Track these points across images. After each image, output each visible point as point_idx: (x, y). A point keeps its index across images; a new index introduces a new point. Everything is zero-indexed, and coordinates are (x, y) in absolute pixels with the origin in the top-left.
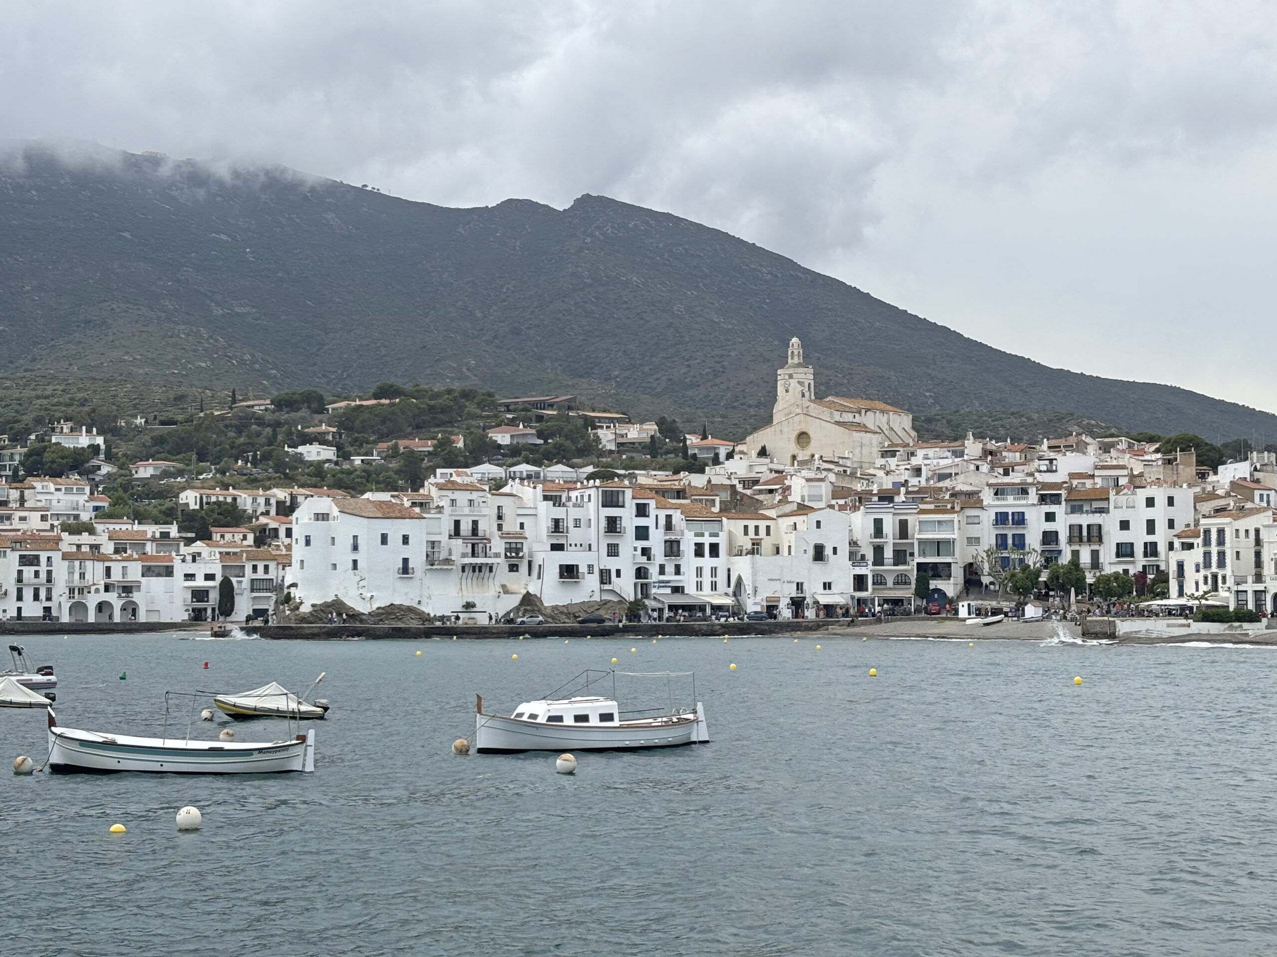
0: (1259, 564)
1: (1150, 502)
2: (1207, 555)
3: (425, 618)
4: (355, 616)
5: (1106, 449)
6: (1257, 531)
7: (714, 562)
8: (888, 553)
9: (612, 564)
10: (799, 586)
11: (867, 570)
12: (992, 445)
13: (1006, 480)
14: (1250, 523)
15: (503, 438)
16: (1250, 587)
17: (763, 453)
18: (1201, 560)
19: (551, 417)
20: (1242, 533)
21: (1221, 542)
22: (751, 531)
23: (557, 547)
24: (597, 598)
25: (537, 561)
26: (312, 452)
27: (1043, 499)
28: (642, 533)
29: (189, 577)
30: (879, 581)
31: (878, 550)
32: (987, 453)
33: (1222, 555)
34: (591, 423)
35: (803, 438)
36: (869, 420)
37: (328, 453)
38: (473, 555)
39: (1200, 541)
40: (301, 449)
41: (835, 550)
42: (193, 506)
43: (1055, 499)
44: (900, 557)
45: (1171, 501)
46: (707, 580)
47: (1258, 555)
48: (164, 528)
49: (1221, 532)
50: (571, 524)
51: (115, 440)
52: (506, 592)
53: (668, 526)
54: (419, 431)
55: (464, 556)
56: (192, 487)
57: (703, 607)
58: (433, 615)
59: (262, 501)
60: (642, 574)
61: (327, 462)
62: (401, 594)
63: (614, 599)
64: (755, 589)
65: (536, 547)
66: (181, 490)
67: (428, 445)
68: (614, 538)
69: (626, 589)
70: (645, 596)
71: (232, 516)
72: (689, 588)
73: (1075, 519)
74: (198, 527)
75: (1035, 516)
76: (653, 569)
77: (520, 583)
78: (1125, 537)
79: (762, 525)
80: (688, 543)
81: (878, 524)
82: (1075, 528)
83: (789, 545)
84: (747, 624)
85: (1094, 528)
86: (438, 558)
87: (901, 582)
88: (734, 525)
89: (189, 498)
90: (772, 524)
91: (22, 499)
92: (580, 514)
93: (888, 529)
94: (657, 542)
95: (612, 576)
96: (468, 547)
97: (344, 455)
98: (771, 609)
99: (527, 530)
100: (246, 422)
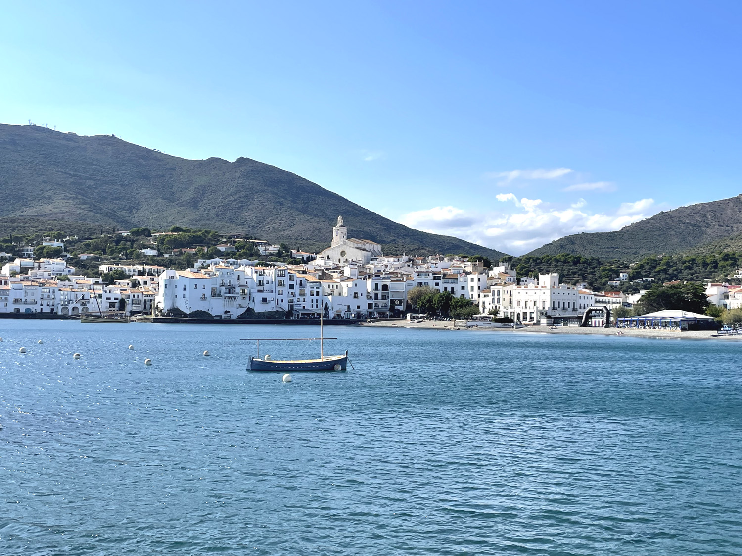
0: (511, 302)
1: (472, 280)
2: (493, 299)
3: (210, 315)
4: (185, 315)
5: (451, 260)
6: (511, 291)
7: (317, 297)
8: (380, 296)
9: (280, 298)
10: (348, 307)
11: (373, 302)
13: (421, 270)
14: (508, 288)
15: (222, 248)
16: (509, 310)
17: (329, 258)
18: (491, 301)
19: (240, 242)
20: (506, 292)
21: (498, 294)
22: (331, 286)
23: (260, 291)
24: (275, 310)
25: (253, 295)
26: (150, 252)
27: (434, 278)
28: (291, 286)
29: (108, 299)
30: (377, 306)
31: (376, 295)
32: (410, 260)
33: (498, 299)
34: (256, 244)
35: (343, 253)
36: (367, 247)
37: (154, 252)
38: (229, 293)
39: (491, 294)
40: (144, 251)
41: (362, 295)
42: (106, 272)
43: (439, 278)
44: (384, 297)
45: (479, 280)
46: (314, 304)
47: (511, 299)
48: (97, 280)
49: (498, 291)
50: (265, 282)
51: (68, 245)
52: (241, 307)
53: (301, 284)
54: (190, 245)
55: (225, 293)
56: (104, 264)
57: (313, 314)
58: (213, 315)
59: (132, 270)
60: (291, 301)
61: (154, 256)
62: (202, 307)
63: (281, 310)
64: (333, 308)
65: (252, 290)
66: (100, 265)
67: (194, 251)
68: (281, 288)
69: (285, 307)
70: (292, 309)
71: (122, 276)
72: (308, 307)
73: (446, 285)
74: (110, 279)
75: (432, 284)
76: (295, 300)
77: (246, 304)
78: (463, 292)
79: (335, 285)
80: (308, 290)
81: (377, 285)
82: (446, 288)
83: (345, 292)
84: (331, 321)
85: (452, 288)
86: (215, 294)
87: (385, 307)
88: (325, 284)
89: (104, 268)
90: (338, 284)
91: (39, 267)
92: (269, 279)
93: (380, 287)
94: (297, 289)
95: (280, 302)
96: (227, 290)
97: (161, 254)
98: (339, 315)
99: (249, 284)
100: (120, 239)
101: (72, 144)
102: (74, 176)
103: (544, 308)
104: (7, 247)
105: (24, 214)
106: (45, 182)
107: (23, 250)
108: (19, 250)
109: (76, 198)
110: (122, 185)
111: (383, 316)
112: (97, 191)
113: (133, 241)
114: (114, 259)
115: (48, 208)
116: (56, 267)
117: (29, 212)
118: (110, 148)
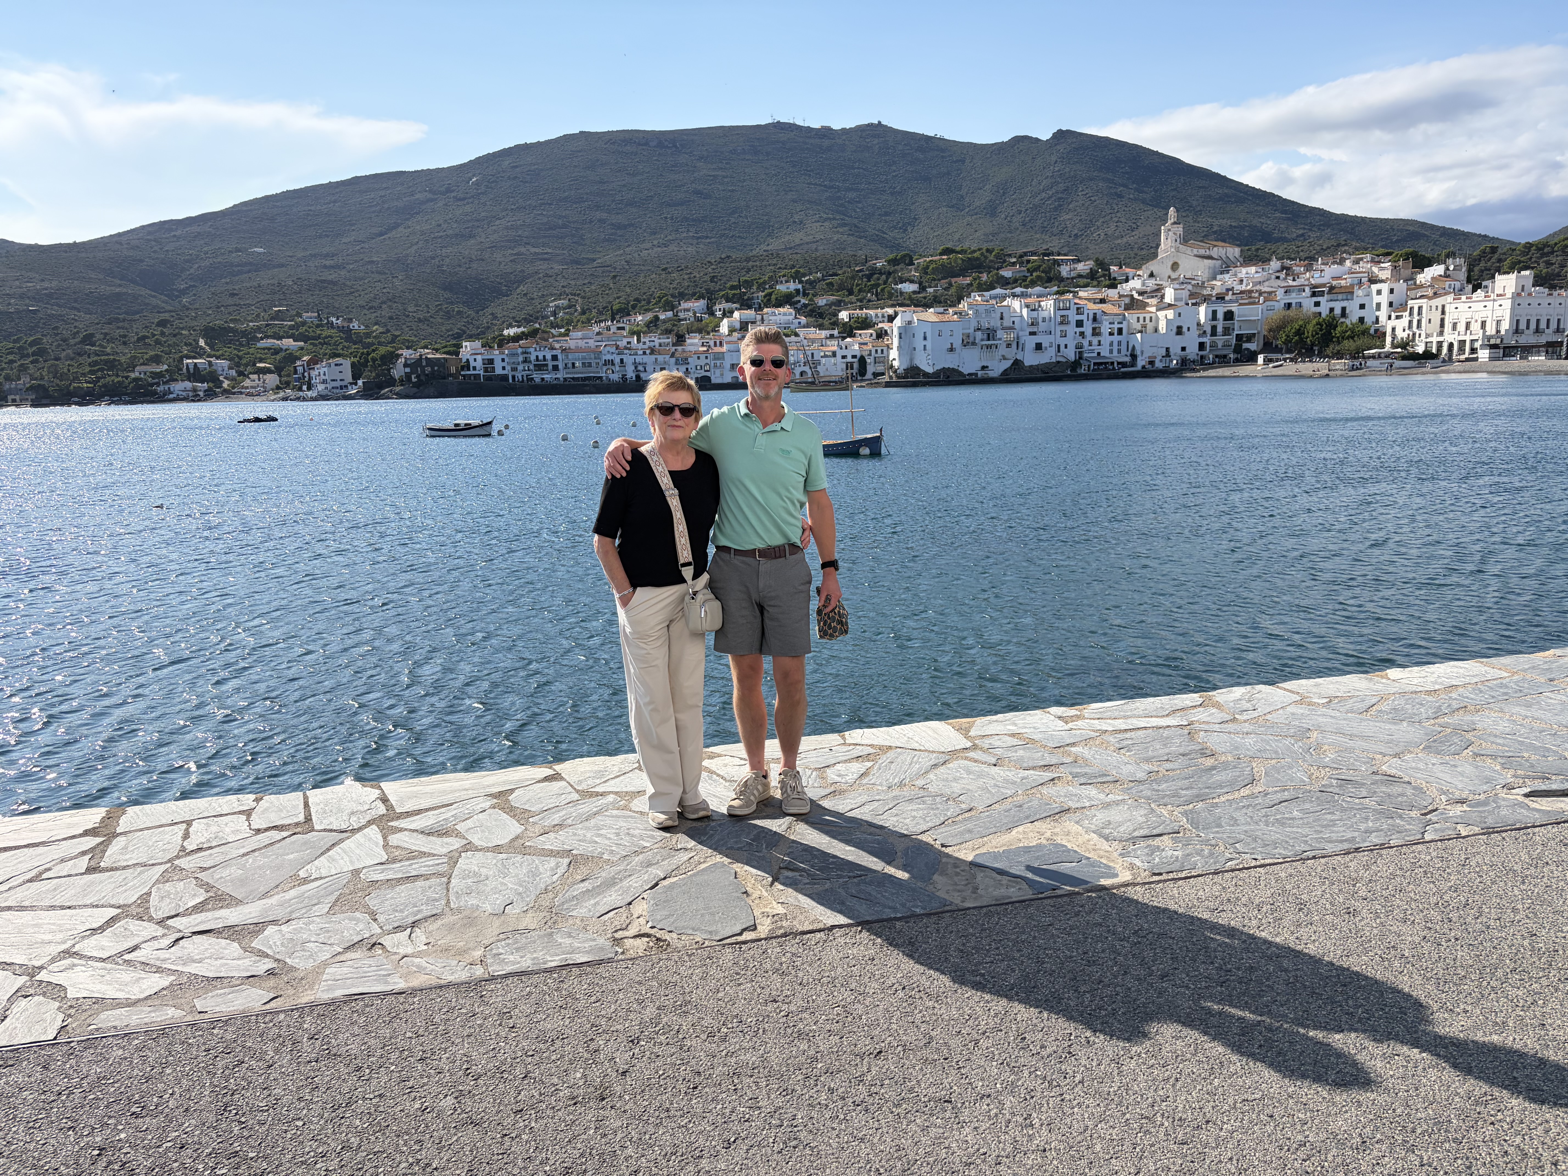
0: (1442, 325)
1: (1379, 292)
2: (1410, 322)
3: (960, 373)
4: (926, 374)
5: (1357, 262)
6: (1443, 306)
7: (1120, 338)
8: (1220, 329)
9: (1062, 342)
10: (1167, 349)
11: (1207, 340)
12: (1288, 263)
13: (1294, 283)
14: (1439, 302)
15: (1007, 273)
16: (1435, 339)
17: (1152, 275)
18: (1407, 325)
19: (1035, 261)
20: (1434, 308)
21: (1420, 313)
22: (1141, 320)
23: (1032, 334)
24: (1054, 360)
25: (1022, 341)
26: (909, 288)
27: (1314, 294)
28: (1080, 324)
29: (844, 357)
30: (1213, 345)
31: (1214, 328)
32: (1283, 268)
33: (1419, 322)
34: (1057, 263)
35: (1175, 266)
36: (1215, 252)
37: (914, 287)
38: (989, 339)
39: (1407, 313)
40: (900, 286)
41: (1189, 329)
42: (847, 320)
43: (1322, 294)
44: (1227, 331)
45: (1392, 291)
46: (1115, 348)
47: (1442, 320)
48: (832, 332)
49: (1420, 308)
50: (1040, 320)
51: (807, 286)
52: (1004, 358)
53: (1095, 319)
54: (962, 273)
55: (982, 340)
56: (845, 309)
57: (1112, 363)
58: (966, 373)
59: (880, 315)
60: (1079, 346)
61: (914, 292)
62: (949, 362)
63: (1063, 360)
64: (1142, 352)
65: (1021, 334)
66: (840, 311)
67: (968, 280)
68: (1063, 328)
69: (1070, 354)
70: (1080, 358)
71: (865, 324)
72: (1105, 353)
73: (1332, 304)
74: (848, 331)
75: (1308, 304)
76: (1085, 343)
77: (1012, 354)
78: (1362, 313)
79: (1148, 316)
80: (1105, 328)
81: (1214, 313)
82: (1332, 310)
83: (1162, 327)
84: (1138, 372)
85: (1344, 309)
86: (968, 342)
87: (1226, 345)
88: (1132, 317)
89: (844, 315)
90: (1153, 315)
91: (763, 320)
92: (1045, 314)
93: (1220, 315)
94: (1088, 328)
95: (1062, 348)
96: (985, 336)
97: (923, 288)
98: (1152, 363)
99: (1016, 326)
100: (874, 271)
101: (826, 143)
102: (831, 187)
103: (1498, 331)
104: (734, 295)
105: (769, 248)
106: (794, 201)
107: (752, 298)
108: (749, 299)
109: (834, 219)
110: (892, 194)
111: (1222, 360)
112: (860, 205)
113: (889, 274)
114: (861, 301)
115: (798, 237)
116: (784, 319)
117: (775, 245)
118: (876, 141)
